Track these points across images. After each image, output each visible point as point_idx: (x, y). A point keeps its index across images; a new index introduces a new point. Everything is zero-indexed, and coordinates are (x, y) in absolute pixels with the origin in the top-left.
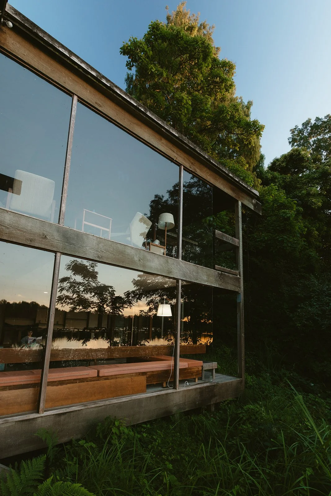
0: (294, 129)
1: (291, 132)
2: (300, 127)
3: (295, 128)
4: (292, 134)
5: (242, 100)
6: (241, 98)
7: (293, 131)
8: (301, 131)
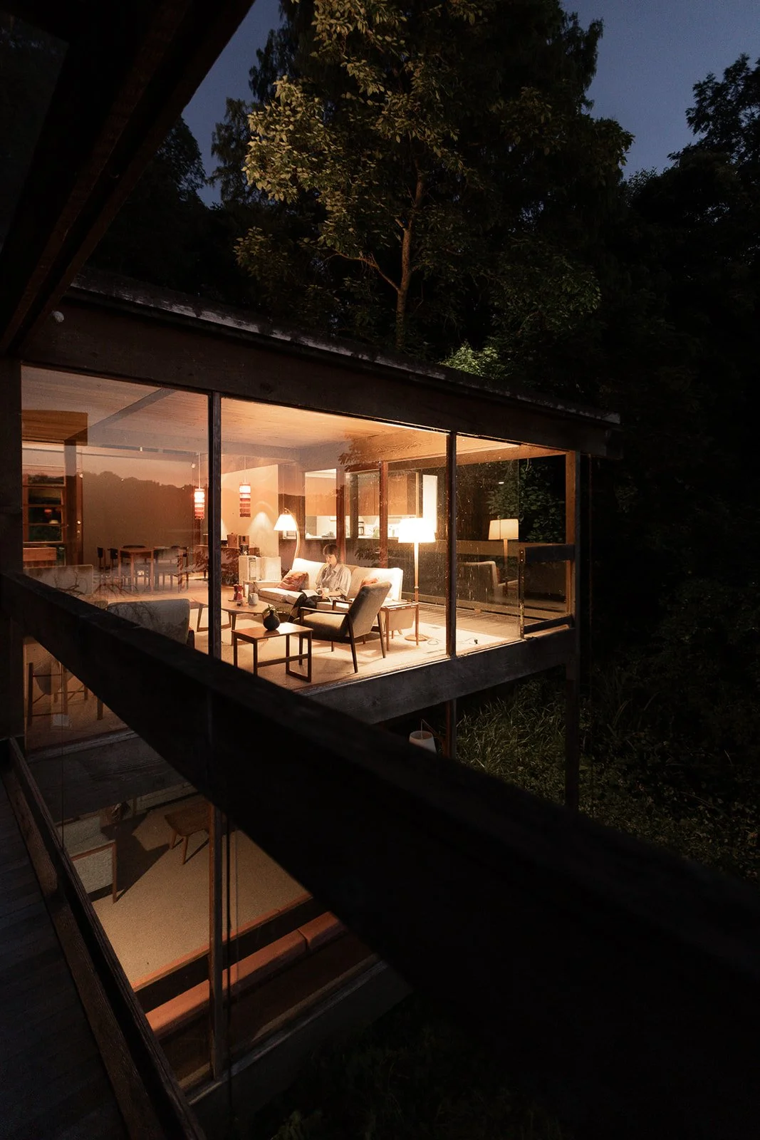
0: (705, 83)
1: (696, 92)
2: (720, 79)
3: (707, 80)
4: (698, 99)
5: (576, 23)
6: (574, 17)
7: (700, 89)
8: (720, 90)
